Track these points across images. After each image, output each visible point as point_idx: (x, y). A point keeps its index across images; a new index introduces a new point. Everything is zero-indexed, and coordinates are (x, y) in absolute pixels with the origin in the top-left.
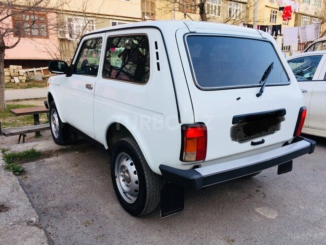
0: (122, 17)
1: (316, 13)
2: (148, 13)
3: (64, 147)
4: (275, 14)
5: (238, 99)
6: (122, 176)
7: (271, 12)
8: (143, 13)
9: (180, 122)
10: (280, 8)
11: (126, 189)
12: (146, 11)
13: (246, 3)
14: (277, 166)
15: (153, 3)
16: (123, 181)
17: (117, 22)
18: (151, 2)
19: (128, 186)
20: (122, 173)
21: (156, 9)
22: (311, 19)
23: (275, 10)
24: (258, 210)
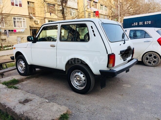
0: (19, 15)
1: (106, 14)
2: (31, 13)
3: (28, 76)
4: (90, 14)
5: (120, 45)
6: (75, 80)
7: (88, 13)
8: (29, 13)
9: (107, 53)
10: (94, 12)
11: (78, 84)
12: (30, 12)
13: (77, 9)
14: (125, 71)
15: (34, 8)
16: (76, 81)
17: (16, 17)
18: (33, 8)
19: (79, 83)
20: (75, 79)
21: (35, 11)
22: (104, 16)
23: (90, 12)
24: (124, 85)
